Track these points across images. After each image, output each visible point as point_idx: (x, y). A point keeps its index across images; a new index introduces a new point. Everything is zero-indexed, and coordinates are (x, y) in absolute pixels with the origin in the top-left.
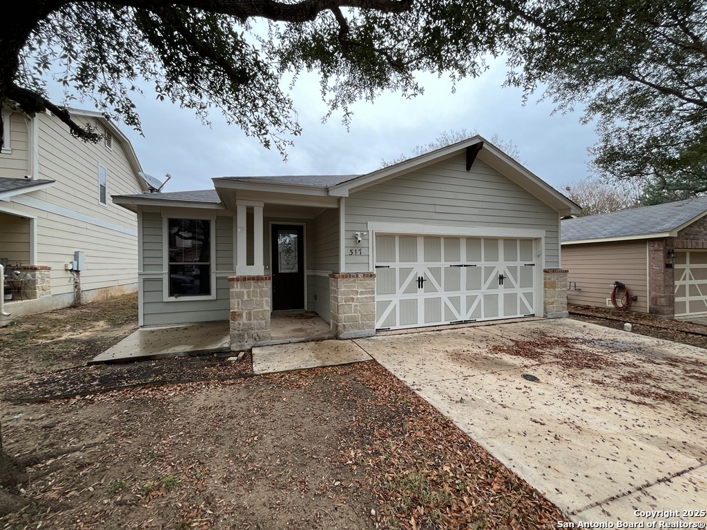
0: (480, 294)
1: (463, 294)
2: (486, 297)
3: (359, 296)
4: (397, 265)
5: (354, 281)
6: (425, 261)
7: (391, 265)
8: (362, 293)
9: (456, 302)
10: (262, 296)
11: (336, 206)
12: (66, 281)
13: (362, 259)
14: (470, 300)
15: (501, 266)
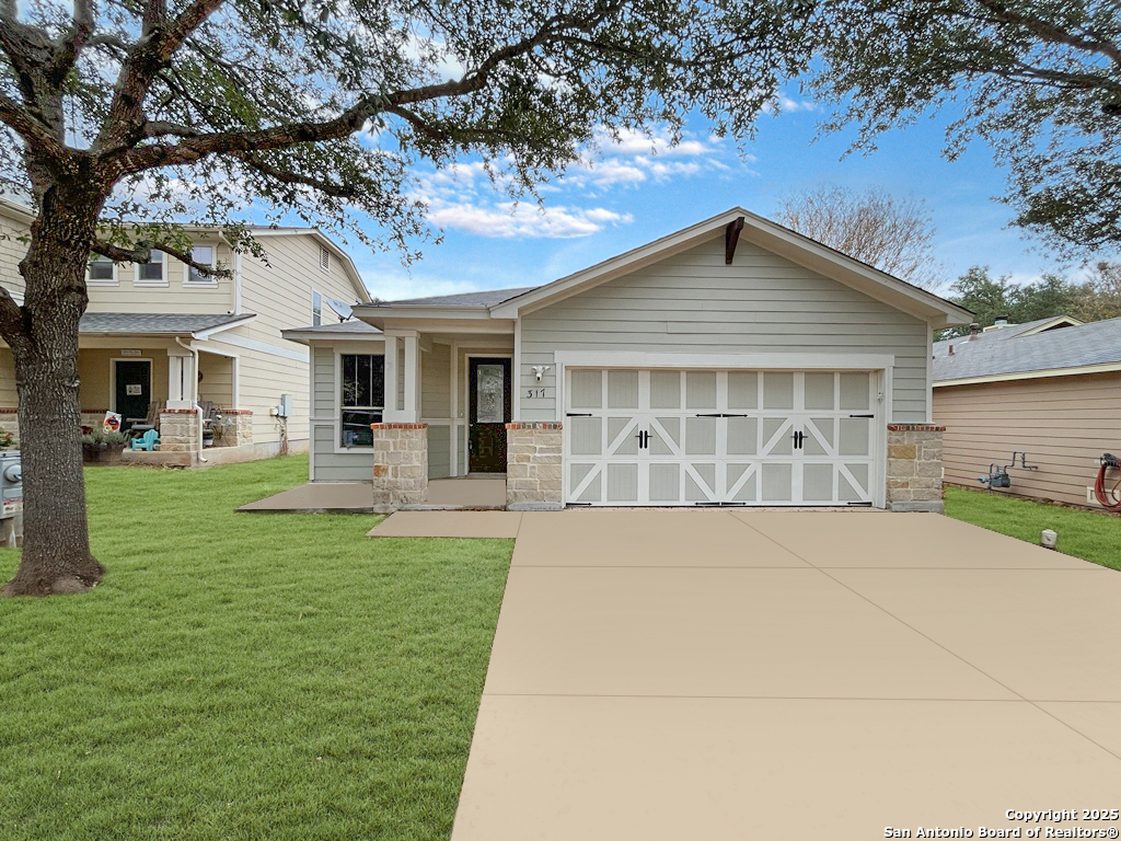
0: (755, 464)
1: (721, 460)
2: (767, 467)
3: (537, 455)
4: (604, 413)
5: (531, 434)
6: (651, 408)
7: (595, 412)
8: (542, 451)
9: (707, 472)
10: (411, 449)
12: (271, 429)
13: (542, 403)
14: (735, 472)
15: (799, 415)
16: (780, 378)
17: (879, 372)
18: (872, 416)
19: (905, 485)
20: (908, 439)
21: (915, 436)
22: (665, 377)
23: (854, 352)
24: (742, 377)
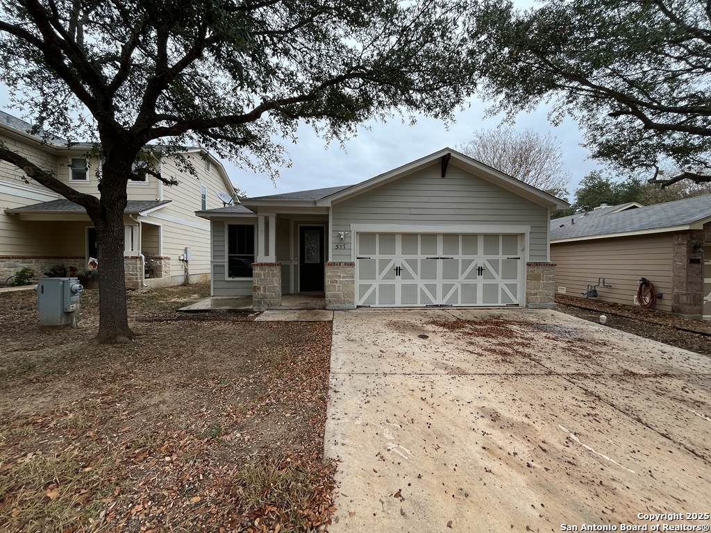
0: (457, 284)
1: (439, 282)
2: (464, 286)
3: (341, 279)
4: (377, 257)
5: (338, 268)
6: (402, 254)
7: (372, 257)
8: (344, 277)
9: (432, 288)
10: (273, 277)
11: (327, 213)
12: (179, 267)
13: (346, 252)
14: (447, 288)
15: (481, 259)
16: (470, 238)
17: (522, 235)
18: (519, 258)
19: (536, 294)
20: (537, 270)
21: (541, 269)
22: (409, 238)
23: (510, 224)
24: (450, 238)
